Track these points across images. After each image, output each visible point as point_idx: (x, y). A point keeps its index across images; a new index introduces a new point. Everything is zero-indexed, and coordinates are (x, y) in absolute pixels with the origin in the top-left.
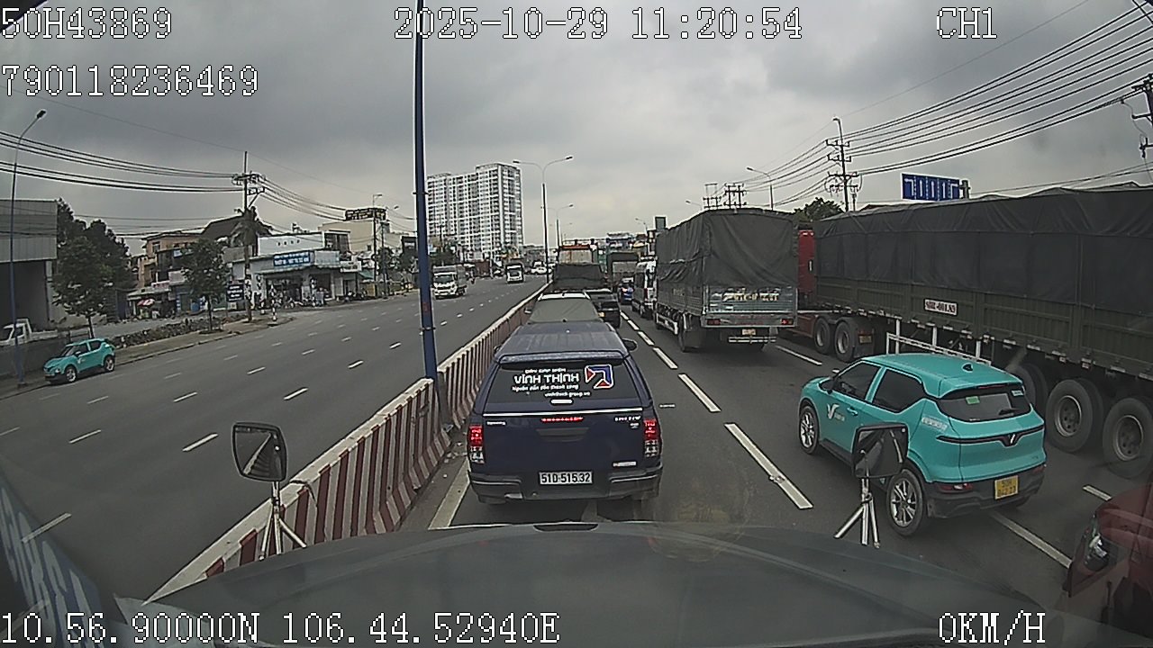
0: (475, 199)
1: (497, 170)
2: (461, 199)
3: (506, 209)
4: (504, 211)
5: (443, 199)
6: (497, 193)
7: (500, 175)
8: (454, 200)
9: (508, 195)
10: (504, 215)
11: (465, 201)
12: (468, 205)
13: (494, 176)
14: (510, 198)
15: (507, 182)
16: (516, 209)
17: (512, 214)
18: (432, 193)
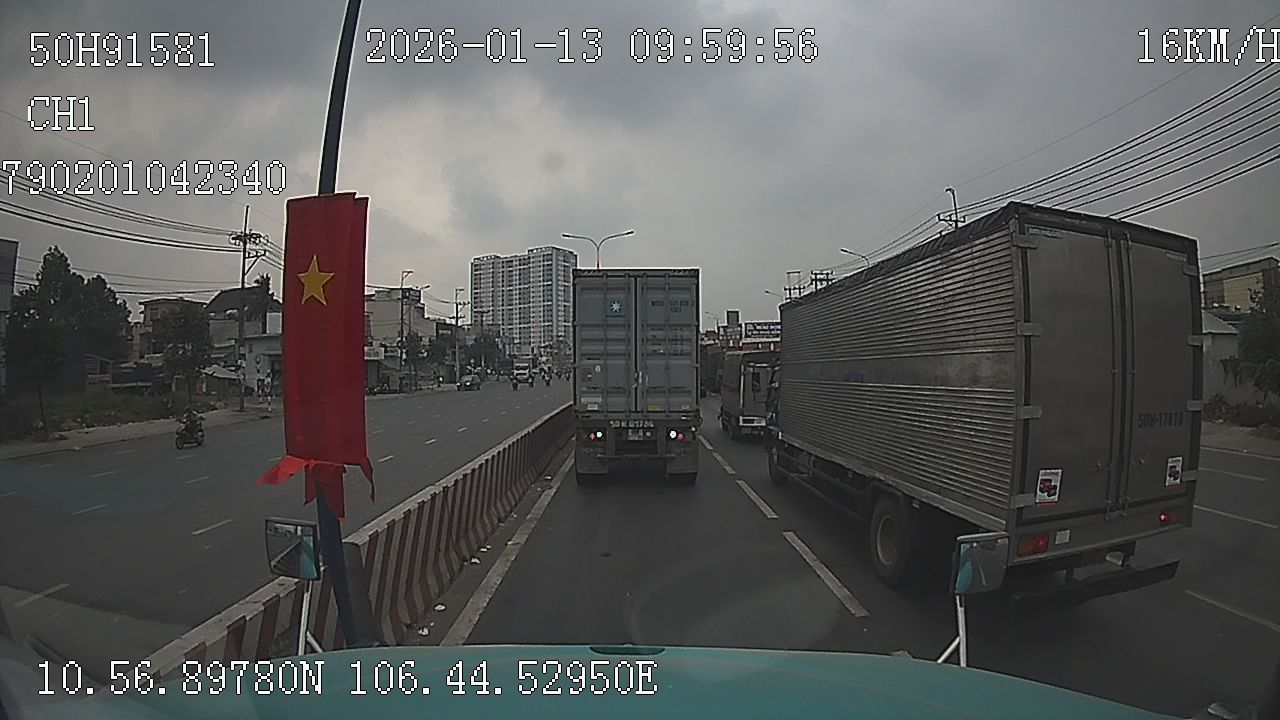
0: (526, 286)
1: (551, 255)
2: (510, 286)
3: (559, 298)
4: (557, 300)
5: (491, 285)
6: (551, 280)
7: (554, 260)
8: (503, 286)
9: (563, 284)
10: (558, 305)
11: (514, 287)
12: (518, 292)
13: (548, 260)
15: (562, 268)
16: (571, 299)
17: (567, 304)
18: (479, 277)
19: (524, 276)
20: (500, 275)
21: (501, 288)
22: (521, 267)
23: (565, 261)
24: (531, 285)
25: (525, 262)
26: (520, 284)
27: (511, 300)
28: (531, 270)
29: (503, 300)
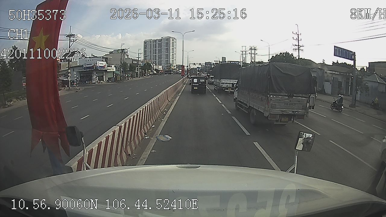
1: (168, 39)
2: (156, 48)
4: (170, 52)
5: (150, 48)
10: (170, 54)
12: (158, 50)
14: (172, 48)
15: (172, 43)
16: (175, 52)
17: (173, 54)
18: (146, 45)
19: (160, 45)
20: (153, 45)
21: (153, 49)
22: (159, 42)
23: (172, 41)
24: (162, 48)
25: (160, 41)
26: (159, 48)
27: (156, 52)
28: (162, 43)
29: (153, 52)
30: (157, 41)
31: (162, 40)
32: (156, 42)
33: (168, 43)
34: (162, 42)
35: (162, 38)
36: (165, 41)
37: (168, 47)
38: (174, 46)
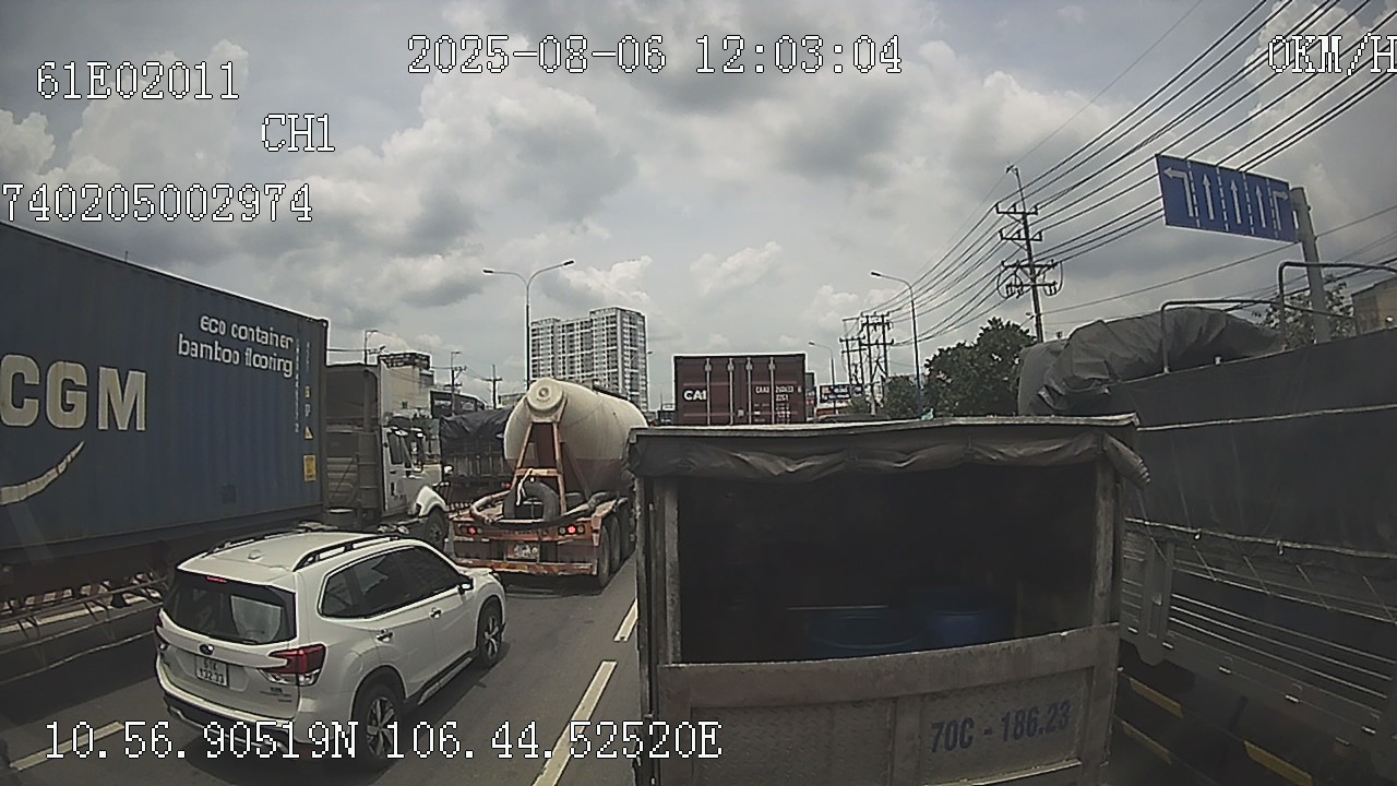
0: (589, 352)
1: (615, 316)
2: (571, 352)
3: (626, 364)
4: (624, 367)
5: (550, 351)
6: (616, 345)
7: (619, 323)
8: (564, 352)
9: (629, 348)
10: (624, 373)
11: (576, 353)
12: (580, 359)
13: (612, 323)
14: (631, 351)
15: (628, 331)
16: (640, 366)
17: (634, 371)
18: (536, 342)
19: (587, 342)
20: (561, 340)
21: (561, 356)
22: (584, 331)
23: (631, 323)
24: (594, 350)
25: (588, 325)
26: (582, 350)
27: (572, 368)
28: (594, 334)
29: (564, 368)
30: (575, 327)
31: (592, 321)
32: (570, 328)
33: (615, 333)
34: (594, 328)
35: (593, 312)
36: (606, 326)
37: (614, 348)
38: (639, 344)
